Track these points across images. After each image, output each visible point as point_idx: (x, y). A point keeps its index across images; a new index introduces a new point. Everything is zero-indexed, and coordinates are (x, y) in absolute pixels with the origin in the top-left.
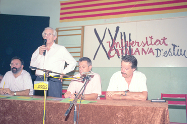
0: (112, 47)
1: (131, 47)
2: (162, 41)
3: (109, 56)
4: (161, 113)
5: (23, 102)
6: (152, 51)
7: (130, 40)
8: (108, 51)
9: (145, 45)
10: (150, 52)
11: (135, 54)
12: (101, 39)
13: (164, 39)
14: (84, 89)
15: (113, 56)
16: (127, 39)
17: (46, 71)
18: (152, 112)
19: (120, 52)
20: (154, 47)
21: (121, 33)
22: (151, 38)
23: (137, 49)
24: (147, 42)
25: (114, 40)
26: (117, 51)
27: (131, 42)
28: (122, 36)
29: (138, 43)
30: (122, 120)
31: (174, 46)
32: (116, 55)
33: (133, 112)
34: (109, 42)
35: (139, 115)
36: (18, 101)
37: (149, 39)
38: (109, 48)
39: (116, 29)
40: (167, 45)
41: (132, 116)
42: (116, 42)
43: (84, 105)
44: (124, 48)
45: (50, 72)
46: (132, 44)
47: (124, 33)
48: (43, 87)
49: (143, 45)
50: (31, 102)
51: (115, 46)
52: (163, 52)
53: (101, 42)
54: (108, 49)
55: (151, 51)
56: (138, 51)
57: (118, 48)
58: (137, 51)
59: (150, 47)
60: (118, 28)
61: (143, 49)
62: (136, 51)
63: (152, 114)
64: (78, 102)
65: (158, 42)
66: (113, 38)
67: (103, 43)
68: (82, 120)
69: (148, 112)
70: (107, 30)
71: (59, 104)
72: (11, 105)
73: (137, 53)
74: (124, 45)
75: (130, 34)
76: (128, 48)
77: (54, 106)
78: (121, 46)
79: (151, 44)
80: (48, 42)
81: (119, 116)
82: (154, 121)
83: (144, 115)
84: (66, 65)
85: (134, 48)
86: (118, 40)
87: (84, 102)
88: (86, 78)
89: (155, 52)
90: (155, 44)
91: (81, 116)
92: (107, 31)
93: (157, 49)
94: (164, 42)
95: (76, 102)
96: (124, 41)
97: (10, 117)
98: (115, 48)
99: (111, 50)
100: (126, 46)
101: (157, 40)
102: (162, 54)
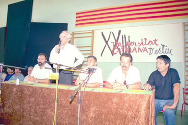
0: (115, 46)
1: (130, 47)
2: (153, 42)
3: (113, 54)
4: (147, 99)
5: (42, 88)
7: (129, 41)
8: (112, 49)
9: (140, 45)
10: (144, 50)
11: (133, 52)
12: (107, 40)
13: (155, 40)
15: (116, 53)
16: (127, 40)
17: (57, 65)
18: (140, 98)
19: (121, 50)
20: (148, 47)
21: (122, 36)
22: (146, 39)
24: (142, 43)
25: (117, 41)
26: (119, 49)
28: (123, 38)
29: (135, 43)
30: (116, 104)
31: (163, 46)
32: (118, 53)
33: (125, 98)
34: (113, 42)
35: (130, 101)
36: (39, 87)
37: (144, 41)
39: (118, 32)
40: (157, 45)
41: (124, 101)
42: (118, 42)
43: (87, 92)
44: (125, 47)
46: (131, 44)
47: (125, 35)
48: (55, 77)
50: (47, 88)
51: (118, 45)
52: (154, 50)
53: (107, 42)
54: (112, 48)
55: (145, 49)
56: (135, 50)
57: (120, 47)
58: (135, 49)
59: (145, 46)
60: (120, 31)
61: (139, 48)
62: (134, 50)
63: (140, 100)
64: (82, 89)
65: (151, 43)
66: (116, 39)
68: (85, 103)
69: (137, 98)
71: (68, 90)
72: (33, 90)
73: (135, 51)
74: (124, 45)
75: (129, 36)
76: (127, 47)
77: (64, 92)
78: (122, 45)
79: (146, 44)
80: (62, 43)
81: (114, 101)
82: (142, 105)
83: (134, 101)
84: (76, 60)
85: (132, 47)
86: (120, 41)
87: (88, 90)
88: (91, 71)
89: (148, 50)
90: (148, 44)
91: (84, 100)
92: (112, 34)
93: (150, 48)
94: (155, 43)
95: (80, 89)
96: (124, 42)
97: (33, 99)
98: (117, 47)
99: (114, 49)
100: (126, 45)
101: (150, 42)
102: (154, 52)
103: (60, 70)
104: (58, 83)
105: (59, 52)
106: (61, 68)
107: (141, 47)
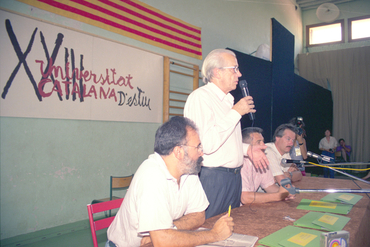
0: (47, 74)
1: (84, 82)
2: (126, 80)
3: (40, 94)
6: (114, 95)
7: (82, 68)
8: (38, 80)
9: (104, 82)
10: (111, 95)
11: (89, 95)
13: (129, 78)
15: (49, 95)
16: (77, 66)
19: (63, 87)
20: (117, 88)
21: (66, 49)
22: (113, 71)
23: (93, 87)
24: (108, 77)
25: (52, 59)
26: (57, 85)
27: (83, 72)
28: (67, 55)
29: (95, 76)
31: (140, 91)
32: (55, 93)
34: (42, 62)
37: (110, 73)
38: (41, 76)
39: (56, 38)
40: (132, 88)
42: (56, 64)
44: (71, 81)
46: (85, 76)
47: (72, 50)
49: (102, 81)
51: (53, 72)
52: (127, 98)
53: (22, 57)
54: (38, 78)
55: (113, 94)
56: (95, 92)
57: (59, 79)
58: (93, 90)
59: (112, 86)
60: (60, 37)
61: (102, 89)
62: (91, 91)
65: (122, 82)
66: (50, 55)
67: (27, 60)
70: (38, 34)
73: (93, 94)
74: (70, 76)
75: (82, 56)
76: (78, 82)
78: (64, 75)
79: (113, 82)
85: (88, 85)
86: (60, 61)
89: (118, 95)
90: (118, 83)
92: (38, 37)
93: (121, 93)
94: (129, 82)
96: (70, 66)
98: (52, 77)
99: (44, 80)
100: (74, 77)
101: (121, 78)
102: (126, 102)
107: (106, 87)
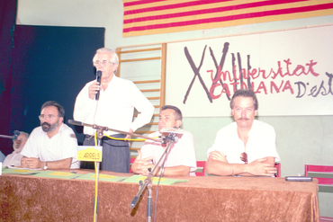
0: (216, 80)
1: (252, 80)
2: (307, 68)
3: (211, 97)
4: (303, 202)
5: (59, 182)
6: (290, 87)
7: (249, 67)
8: (209, 87)
9: (276, 75)
10: (285, 88)
11: (258, 92)
12: (197, 66)
13: (312, 64)
14: (166, 159)
15: (218, 96)
16: (244, 66)
18: (287, 199)
19: (231, 88)
20: (293, 80)
21: (233, 54)
22: (288, 62)
23: (262, 83)
24: (280, 71)
25: (219, 68)
26: (225, 88)
27: (251, 71)
28: (234, 59)
29: (264, 71)
30: (233, 213)
31: (331, 76)
32: (224, 95)
33: (253, 200)
34: (212, 71)
35: (264, 206)
36: (52, 180)
37: (284, 65)
38: (212, 82)
39: (223, 47)
40: (316, 75)
41: (251, 207)
42: (224, 70)
43: (165, 188)
44: (239, 81)
45: (105, 129)
46: (253, 74)
47: (238, 54)
48: (93, 155)
49: (272, 75)
50: (72, 182)
51: (222, 77)
52: (309, 88)
53: (196, 71)
54: (209, 84)
55: (288, 86)
56: (264, 87)
57: (227, 82)
58: (262, 86)
59: (287, 78)
60: (227, 45)
61: (272, 84)
62: (260, 88)
63: (288, 204)
64: (155, 181)
65: (300, 70)
66: (218, 64)
67: (200, 72)
68: (162, 213)
69: (280, 199)
70: (208, 49)
71: (121, 185)
72: (39, 186)
73: (262, 90)
74: (238, 76)
75: (249, 56)
76: (245, 81)
77: (113, 189)
78: (232, 77)
79: (288, 73)
81: (228, 206)
82: (291, 216)
83: (272, 206)
84: (136, 113)
85: (256, 82)
86: (227, 67)
87: (165, 182)
89: (295, 87)
90: (294, 73)
91: (159, 206)
92: (208, 51)
93: (299, 83)
94: (311, 70)
95: (150, 182)
96: (237, 68)
97: (39, 207)
98: (221, 81)
99: (214, 85)
100: (241, 77)
101: (299, 67)
102: (308, 92)
103: (104, 140)
104: (100, 169)
105: (97, 97)
106: (106, 134)
107: (278, 81)
